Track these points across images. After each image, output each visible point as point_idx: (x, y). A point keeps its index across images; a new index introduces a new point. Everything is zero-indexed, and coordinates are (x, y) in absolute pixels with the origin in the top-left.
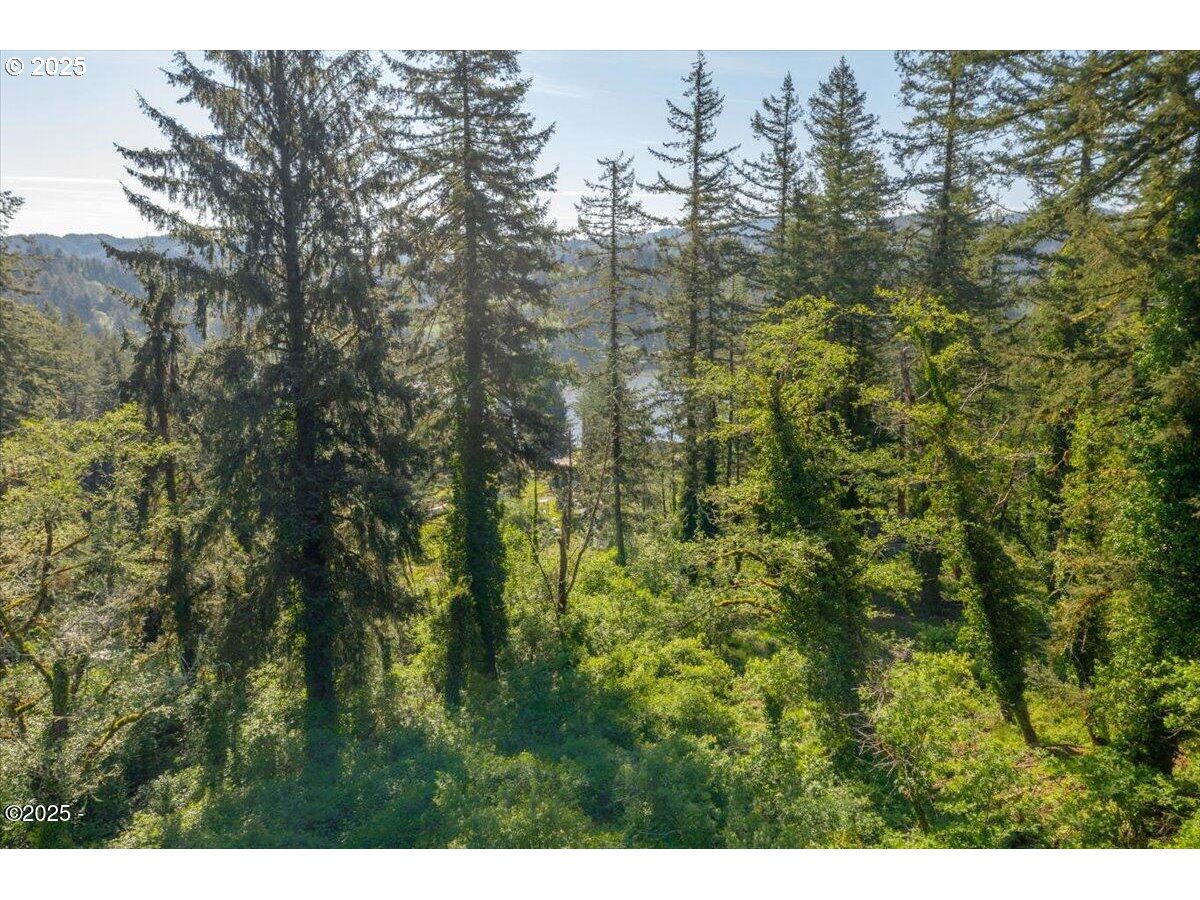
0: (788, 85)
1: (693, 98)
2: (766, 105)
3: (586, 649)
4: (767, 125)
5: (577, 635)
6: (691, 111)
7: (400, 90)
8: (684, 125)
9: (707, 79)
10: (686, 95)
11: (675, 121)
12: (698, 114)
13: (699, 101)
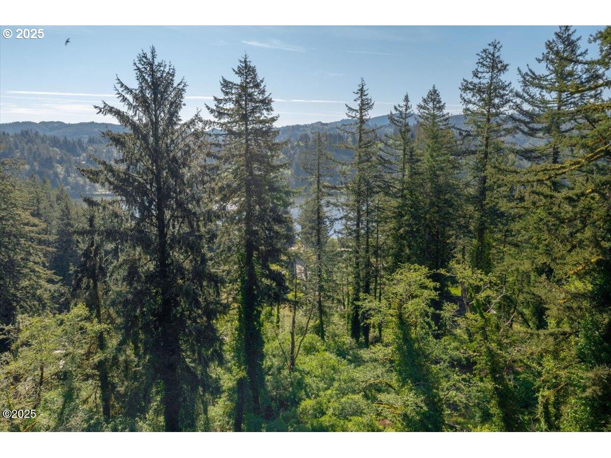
0: (407, 99)
1: (359, 102)
2: (396, 108)
3: (304, 393)
4: (396, 118)
5: (300, 384)
6: (358, 108)
7: (214, 122)
8: (354, 116)
9: (366, 93)
10: (355, 100)
11: (349, 114)
12: (361, 109)
13: (362, 104)
